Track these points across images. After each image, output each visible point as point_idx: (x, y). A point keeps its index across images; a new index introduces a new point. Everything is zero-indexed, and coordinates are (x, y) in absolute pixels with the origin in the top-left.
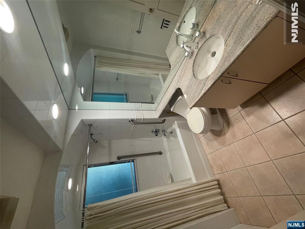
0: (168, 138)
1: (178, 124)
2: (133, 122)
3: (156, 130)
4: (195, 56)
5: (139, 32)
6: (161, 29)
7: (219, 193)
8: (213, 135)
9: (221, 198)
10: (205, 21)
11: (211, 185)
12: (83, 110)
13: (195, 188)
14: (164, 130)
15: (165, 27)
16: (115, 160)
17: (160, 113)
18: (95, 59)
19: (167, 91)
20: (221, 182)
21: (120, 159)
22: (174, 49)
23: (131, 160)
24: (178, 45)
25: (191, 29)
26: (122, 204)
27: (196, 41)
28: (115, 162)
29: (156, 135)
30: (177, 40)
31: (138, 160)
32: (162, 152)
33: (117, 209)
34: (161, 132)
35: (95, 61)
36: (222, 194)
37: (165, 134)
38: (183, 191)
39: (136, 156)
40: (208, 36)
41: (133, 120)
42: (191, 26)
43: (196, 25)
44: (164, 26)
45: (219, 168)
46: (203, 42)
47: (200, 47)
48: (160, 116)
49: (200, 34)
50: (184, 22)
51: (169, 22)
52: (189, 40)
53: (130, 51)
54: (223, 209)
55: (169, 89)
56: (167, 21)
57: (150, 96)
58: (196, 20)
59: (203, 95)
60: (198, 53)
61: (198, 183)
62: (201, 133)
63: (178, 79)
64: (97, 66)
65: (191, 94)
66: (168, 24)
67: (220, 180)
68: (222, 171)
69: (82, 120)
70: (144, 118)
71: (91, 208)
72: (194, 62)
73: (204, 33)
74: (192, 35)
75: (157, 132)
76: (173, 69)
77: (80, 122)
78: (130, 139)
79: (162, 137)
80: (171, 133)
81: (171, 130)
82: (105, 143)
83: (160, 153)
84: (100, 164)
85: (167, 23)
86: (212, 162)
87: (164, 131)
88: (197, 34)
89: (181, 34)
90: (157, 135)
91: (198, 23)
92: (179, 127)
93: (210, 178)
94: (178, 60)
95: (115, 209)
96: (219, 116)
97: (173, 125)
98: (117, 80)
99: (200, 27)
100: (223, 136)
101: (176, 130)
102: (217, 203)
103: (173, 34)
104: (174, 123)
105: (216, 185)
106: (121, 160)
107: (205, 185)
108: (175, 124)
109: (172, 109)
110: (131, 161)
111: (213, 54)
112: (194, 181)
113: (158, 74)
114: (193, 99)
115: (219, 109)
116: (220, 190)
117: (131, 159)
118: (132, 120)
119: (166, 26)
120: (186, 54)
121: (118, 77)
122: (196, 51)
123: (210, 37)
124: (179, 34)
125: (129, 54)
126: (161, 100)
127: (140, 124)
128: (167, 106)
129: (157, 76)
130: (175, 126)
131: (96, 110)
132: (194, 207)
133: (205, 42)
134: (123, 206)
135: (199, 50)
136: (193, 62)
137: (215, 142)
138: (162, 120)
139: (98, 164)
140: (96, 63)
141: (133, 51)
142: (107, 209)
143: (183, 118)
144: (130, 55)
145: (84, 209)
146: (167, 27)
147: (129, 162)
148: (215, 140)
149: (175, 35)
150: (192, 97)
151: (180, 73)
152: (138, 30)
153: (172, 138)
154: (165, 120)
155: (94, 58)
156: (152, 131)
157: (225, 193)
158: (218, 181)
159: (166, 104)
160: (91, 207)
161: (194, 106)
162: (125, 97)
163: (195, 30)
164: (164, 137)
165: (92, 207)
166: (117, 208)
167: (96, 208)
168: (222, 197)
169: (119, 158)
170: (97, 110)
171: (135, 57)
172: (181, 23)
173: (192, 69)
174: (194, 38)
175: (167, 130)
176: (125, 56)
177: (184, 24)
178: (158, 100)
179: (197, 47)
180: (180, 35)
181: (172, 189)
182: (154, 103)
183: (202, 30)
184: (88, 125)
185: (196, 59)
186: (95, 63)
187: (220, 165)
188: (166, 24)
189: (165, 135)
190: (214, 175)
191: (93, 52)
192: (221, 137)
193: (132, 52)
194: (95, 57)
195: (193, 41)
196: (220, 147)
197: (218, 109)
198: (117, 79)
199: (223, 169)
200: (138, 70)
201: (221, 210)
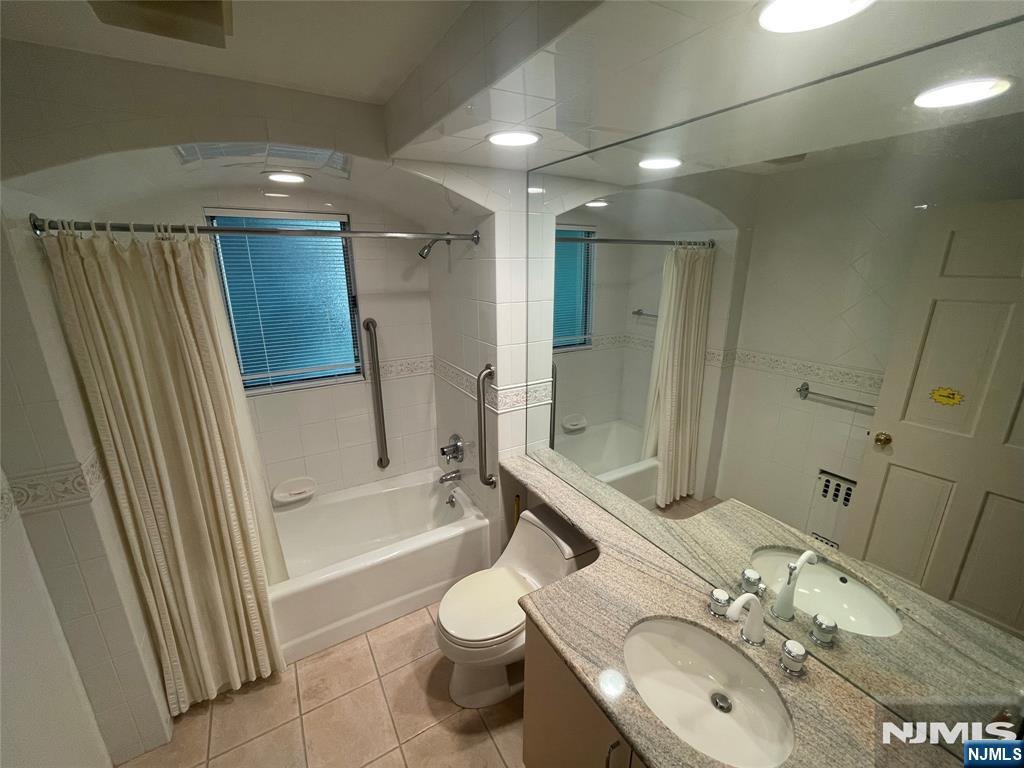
0: (435, 489)
1: (479, 530)
2: (484, 378)
3: (462, 451)
4: (713, 629)
5: (804, 391)
6: (818, 472)
7: (229, 683)
8: (434, 663)
9: (210, 692)
10: (847, 680)
11: (259, 654)
12: (528, 215)
13: (250, 597)
14: (459, 478)
15: (827, 486)
16: (364, 314)
17: (515, 473)
18: (704, 244)
19: (590, 502)
20: (266, 691)
21: (367, 328)
22: (742, 534)
23: (363, 364)
24: (756, 551)
25: (816, 617)
26: (207, 351)
27: (772, 637)
28: (358, 314)
29: (442, 449)
30: (773, 547)
31: (362, 389)
32: (387, 469)
33: (191, 336)
34: (454, 465)
35: (695, 244)
36: (226, 694)
37: (447, 480)
38: (241, 554)
39: (376, 383)
40: (790, 690)
41: (492, 378)
42: (826, 621)
43: (829, 637)
44: (828, 481)
45: (317, 686)
46: (766, 670)
47: (746, 651)
48: (504, 471)
49: (795, 659)
50: (843, 580)
51: (847, 500)
52: (775, 603)
53: (734, 359)
54: (170, 697)
55: (597, 509)
56: (848, 495)
57: (583, 423)
58: (850, 637)
59: (566, 662)
60: (725, 640)
61: (267, 607)
62: (439, 625)
63: (632, 550)
64: (682, 251)
65: (572, 609)
66: (836, 496)
67: (274, 688)
68: (304, 698)
69: (490, 214)
70: (500, 417)
71: (199, 253)
72: (691, 623)
73: (801, 675)
74: (793, 617)
75: (454, 452)
76: (669, 529)
77: (484, 208)
78: (434, 362)
79: (438, 468)
80: (451, 503)
81: (460, 500)
82: (421, 280)
83: (383, 462)
84: (353, 265)
85: (842, 495)
86: (339, 654)
87: (458, 476)
88: (796, 648)
89: (796, 578)
90: (444, 453)
91: (838, 646)
92: (467, 534)
93: (281, 648)
94: (700, 551)
95: (190, 331)
96: (502, 690)
97: (476, 513)
98: (634, 313)
99: (822, 654)
100: (429, 704)
101: (457, 523)
102: (193, 678)
103: (798, 533)
104: (482, 514)
105: (258, 672)
106: (364, 332)
107: (258, 634)
108: (479, 517)
109: (527, 514)
110: (358, 364)
111: (724, 698)
112: (274, 592)
113: (655, 454)
114: (555, 615)
115: (520, 694)
116: (239, 686)
117: (367, 366)
118: (491, 375)
119: (831, 491)
120: (721, 594)
121: (645, 315)
122: (732, 634)
123: (784, 702)
124: (795, 568)
125: (725, 356)
126: (561, 475)
127: (479, 397)
128: (538, 498)
129: (650, 449)
130: (473, 517)
131: (525, 256)
132: (183, 592)
133: (766, 675)
134: (200, 355)
135: (734, 647)
136: (690, 618)
137: (409, 669)
138: (491, 476)
139: (353, 260)
140: (689, 247)
141: (735, 369)
142: (191, 305)
143: (499, 548)
144: (721, 358)
145: (196, 230)
146: (826, 491)
147: (357, 359)
148: (418, 672)
149: (793, 539)
150: (562, 610)
151: (651, 558)
152: (810, 390)
153: (433, 502)
154: (492, 484)
155: (707, 240)
156: (456, 438)
157: (225, 704)
158: (274, 677)
159: (544, 496)
160: (201, 250)
161: (529, 616)
162: (579, 338)
163: (812, 633)
164: (438, 478)
165: (203, 257)
166: (195, 337)
167: (199, 269)
168: (213, 695)
169: (370, 325)
170: (525, 260)
171: (714, 373)
172: (838, 567)
173: (665, 613)
174: (780, 625)
175: (462, 489)
176: (717, 341)
177: (833, 577)
178: (561, 464)
179: (748, 641)
180: (791, 574)
181: (249, 515)
182: (552, 446)
183: (811, 663)
184: (477, 232)
185: (701, 630)
186: (690, 243)
187: (327, 688)
188: (837, 490)
189: (442, 481)
190: (295, 663)
191: (728, 236)
192: (424, 697)
193: (733, 366)
194: (712, 244)
195: (771, 621)
196: (390, 693)
197: (522, 691)
198: (639, 313)
199: (310, 698)
200: (669, 385)
201: (169, 691)
